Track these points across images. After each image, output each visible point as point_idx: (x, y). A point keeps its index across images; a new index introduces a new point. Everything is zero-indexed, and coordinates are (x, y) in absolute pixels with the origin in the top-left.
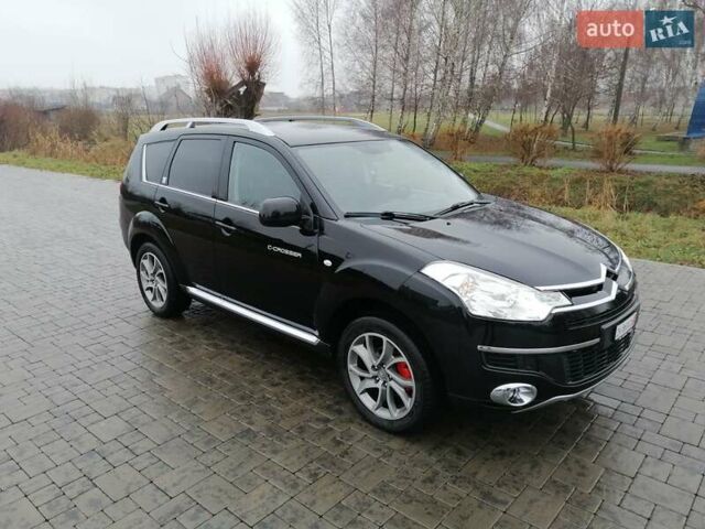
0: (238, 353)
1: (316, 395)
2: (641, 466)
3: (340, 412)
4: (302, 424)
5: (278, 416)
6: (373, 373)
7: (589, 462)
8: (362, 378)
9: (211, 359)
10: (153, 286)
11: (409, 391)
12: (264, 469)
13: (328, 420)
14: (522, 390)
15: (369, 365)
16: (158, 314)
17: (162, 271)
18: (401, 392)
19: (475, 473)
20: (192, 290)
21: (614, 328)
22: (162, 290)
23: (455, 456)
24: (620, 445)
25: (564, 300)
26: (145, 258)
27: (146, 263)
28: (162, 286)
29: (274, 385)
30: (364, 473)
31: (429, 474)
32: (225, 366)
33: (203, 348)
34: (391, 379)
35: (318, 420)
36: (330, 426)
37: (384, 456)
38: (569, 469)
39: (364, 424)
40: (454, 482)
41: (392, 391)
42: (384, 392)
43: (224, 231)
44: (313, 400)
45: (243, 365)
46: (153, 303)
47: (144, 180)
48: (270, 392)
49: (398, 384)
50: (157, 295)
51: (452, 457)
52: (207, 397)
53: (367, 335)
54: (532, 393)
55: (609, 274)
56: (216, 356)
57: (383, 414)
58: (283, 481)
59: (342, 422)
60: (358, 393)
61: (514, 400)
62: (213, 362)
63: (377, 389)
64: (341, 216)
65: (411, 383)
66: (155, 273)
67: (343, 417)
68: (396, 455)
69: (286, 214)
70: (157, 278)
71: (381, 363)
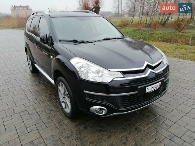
6: (63, 96)
16: (31, 71)
21: (145, 88)
22: (31, 65)
27: (28, 56)
30: (49, 131)
31: (70, 135)
33: (36, 82)
35: (49, 110)
36: (51, 112)
38: (121, 140)
40: (75, 139)
46: (30, 68)
47: (27, 31)
48: (43, 98)
51: (82, 129)
53: (60, 83)
58: (21, 130)
60: (61, 102)
63: (64, 102)
66: (30, 59)
68: (64, 126)
71: (64, 93)
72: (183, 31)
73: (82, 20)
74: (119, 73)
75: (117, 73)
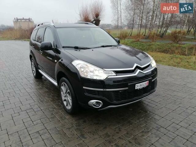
5: (43, 106)
6: (65, 95)
7: (123, 129)
13: (55, 108)
18: (70, 101)
19: (84, 128)
20: (40, 70)
21: (134, 85)
22: (35, 71)
25: (114, 74)
26: (32, 62)
30: (52, 124)
31: (70, 127)
33: (39, 86)
34: (68, 97)
35: (52, 108)
37: (62, 120)
38: (115, 131)
39: (64, 110)
40: (75, 130)
43: (41, 53)
44: (55, 102)
45: (45, 92)
46: (34, 74)
47: (32, 40)
48: (46, 99)
51: (81, 123)
53: (63, 83)
55: (138, 67)
56: (40, 89)
58: (28, 123)
59: (58, 109)
60: (63, 101)
63: (66, 100)
64: (61, 47)
65: (71, 98)
68: (66, 120)
70: (34, 67)
71: (66, 92)
72: (180, 42)
73: (83, 30)
74: (113, 72)
75: (110, 72)
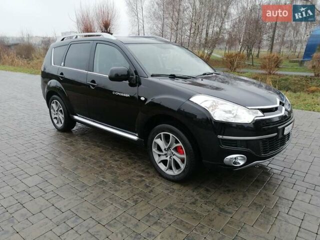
0: (99, 147)
1: (137, 165)
2: (296, 196)
3: (148, 173)
4: (130, 178)
5: (117, 175)
6: (165, 152)
7: (271, 194)
8: (159, 155)
9: (85, 149)
10: (57, 116)
11: (183, 161)
12: (110, 198)
13: (142, 176)
14: (239, 158)
15: (163, 149)
16: (59, 130)
17: (62, 109)
18: (179, 161)
19: (216, 200)
20: (76, 117)
21: (284, 129)
22: (61, 118)
23: (205, 192)
24: (285, 187)
25: (260, 114)
26: (53, 103)
27: (54, 105)
28: (61, 116)
29: (116, 161)
30: (161, 200)
31: (193, 200)
32: (92, 153)
33: (81, 145)
34: (174, 155)
35: (137, 176)
36: (143, 179)
37: (171, 192)
38: (262, 197)
39: (160, 178)
40: (206, 204)
41: (175, 161)
42: (170, 162)
43: (91, 87)
44: (135, 168)
45: (101, 152)
46: (57, 125)
47: (53, 65)
48: (114, 164)
49: (177, 157)
50: (59, 121)
51: (204, 193)
52: (82, 166)
53: (162, 133)
54: (244, 159)
55: (281, 103)
56: (87, 149)
57: (169, 172)
58: (120, 204)
59: (149, 177)
60: (157, 163)
61: (235, 163)
62: (86, 151)
63: (167, 160)
64: (149, 76)
65: (184, 156)
66: (58, 110)
67: (150, 175)
68: (176, 192)
69: (122, 75)
70: (59, 113)
72: (238, 70)
74: (258, 111)
